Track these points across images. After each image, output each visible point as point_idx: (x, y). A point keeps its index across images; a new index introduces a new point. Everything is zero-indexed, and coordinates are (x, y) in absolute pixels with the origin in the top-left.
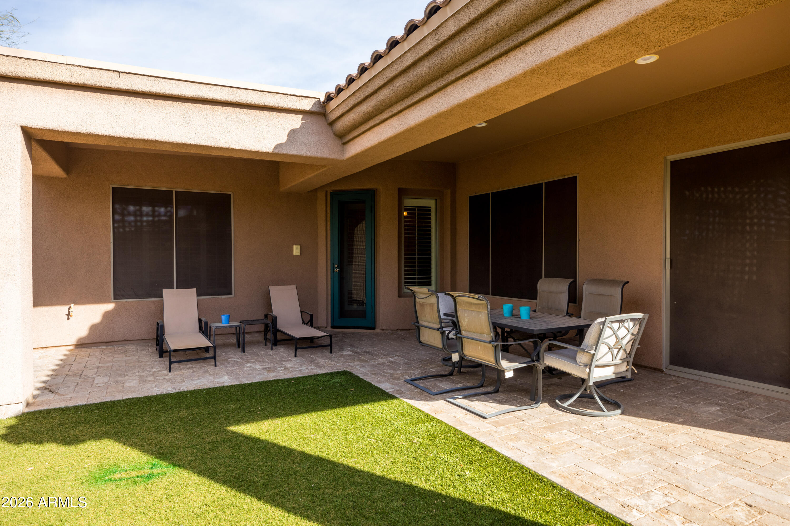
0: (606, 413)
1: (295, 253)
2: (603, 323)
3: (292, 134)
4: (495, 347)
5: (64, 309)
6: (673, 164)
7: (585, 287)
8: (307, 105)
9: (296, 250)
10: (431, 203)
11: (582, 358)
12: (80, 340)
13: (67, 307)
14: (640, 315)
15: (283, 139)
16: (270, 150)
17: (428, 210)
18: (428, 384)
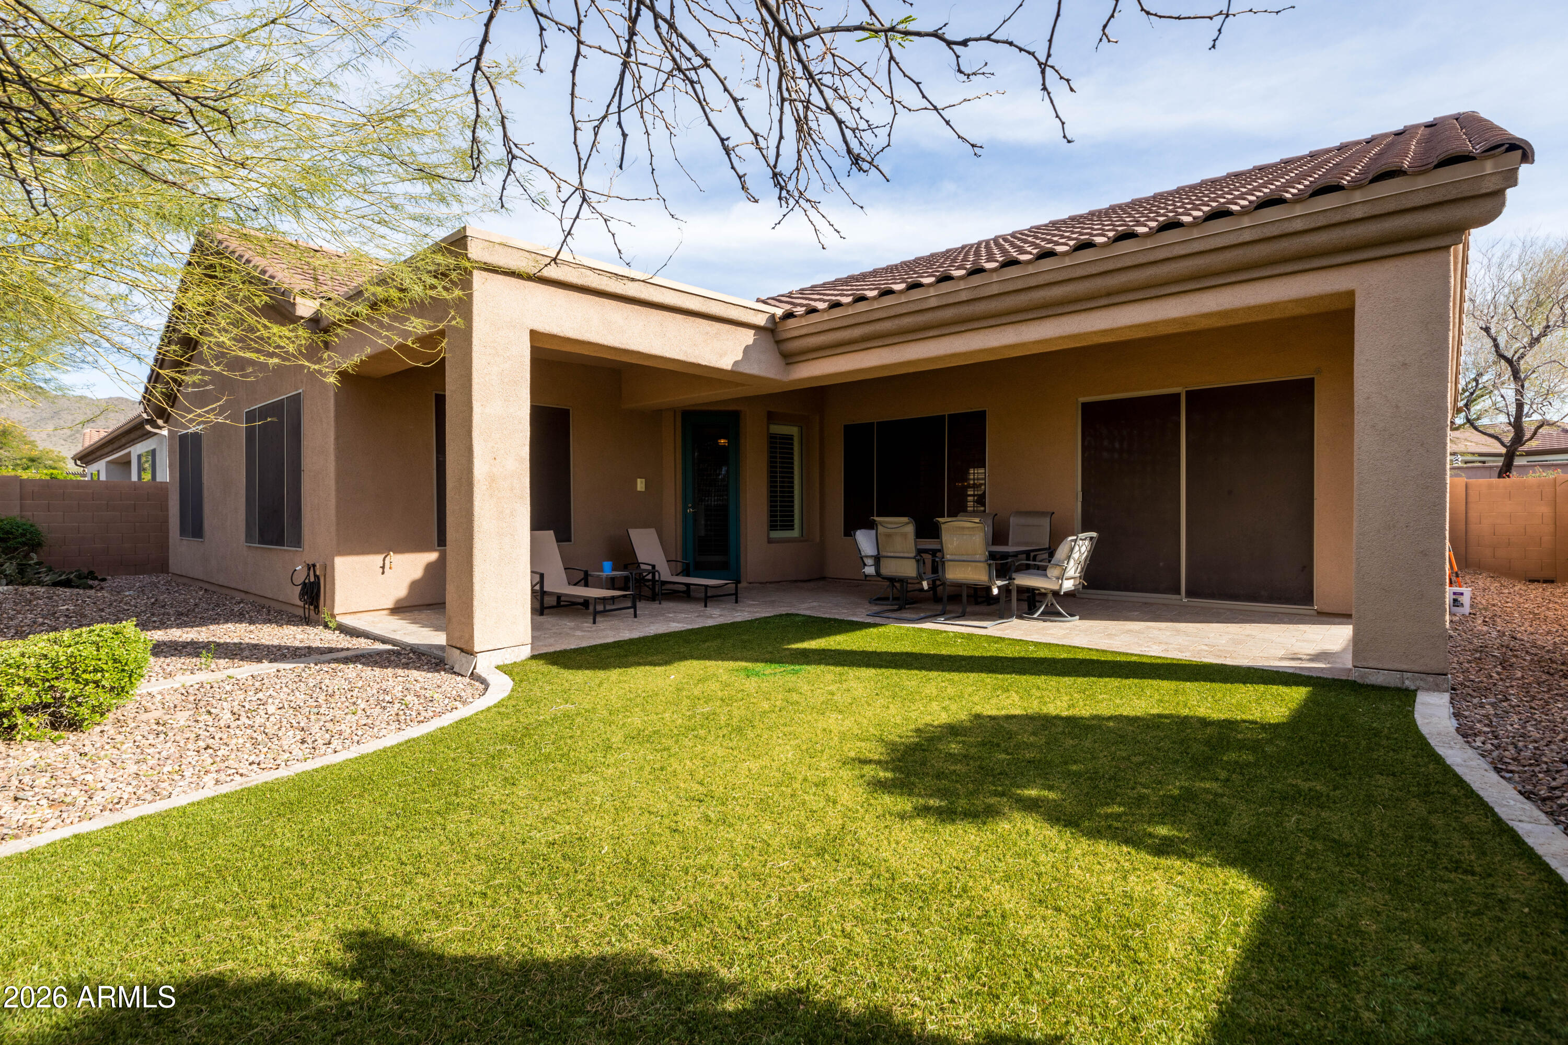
0: (1070, 618)
1: (639, 489)
2: (1075, 541)
3: (747, 349)
4: (990, 565)
5: (378, 559)
6: (1084, 405)
7: (1012, 519)
8: (761, 320)
9: (640, 485)
10: (793, 431)
11: (1053, 572)
12: (398, 601)
13: (381, 557)
14: (1094, 534)
15: (739, 356)
16: (729, 368)
17: (790, 438)
18: (887, 614)
